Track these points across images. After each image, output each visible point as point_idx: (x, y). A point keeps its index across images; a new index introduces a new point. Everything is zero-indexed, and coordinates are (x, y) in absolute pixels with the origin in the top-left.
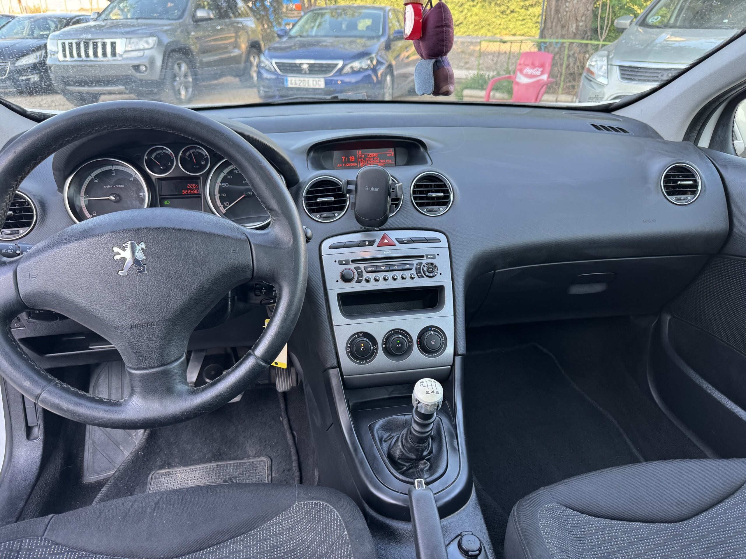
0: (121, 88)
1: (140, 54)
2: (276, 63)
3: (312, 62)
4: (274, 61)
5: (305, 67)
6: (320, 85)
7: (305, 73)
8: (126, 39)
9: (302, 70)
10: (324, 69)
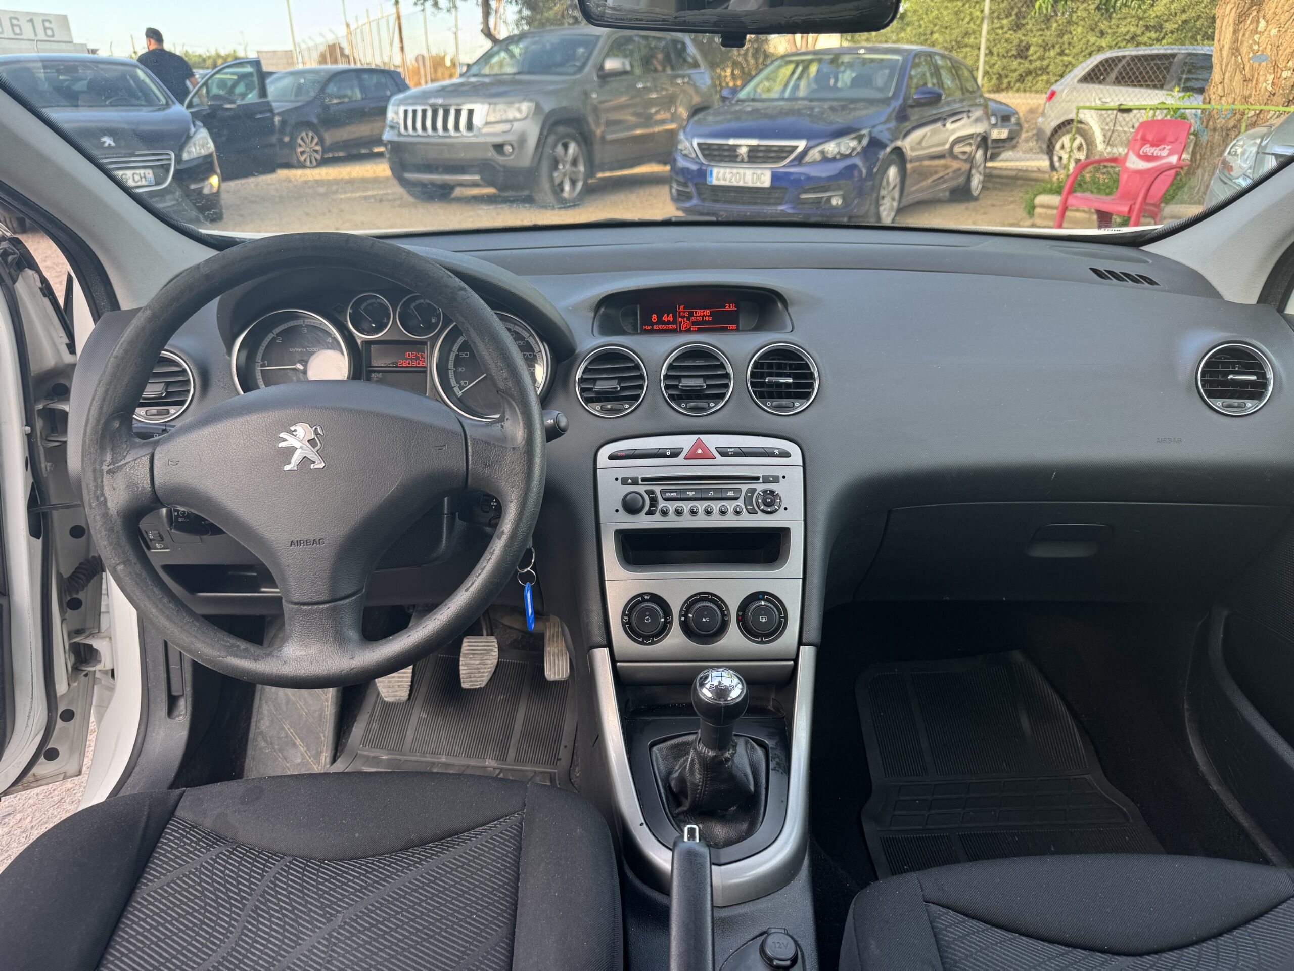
0: (477, 177)
1: (506, 127)
2: (699, 144)
3: (754, 142)
4: (695, 141)
5: (743, 151)
6: (764, 182)
7: (742, 161)
8: (490, 104)
9: (737, 156)
10: (772, 155)
